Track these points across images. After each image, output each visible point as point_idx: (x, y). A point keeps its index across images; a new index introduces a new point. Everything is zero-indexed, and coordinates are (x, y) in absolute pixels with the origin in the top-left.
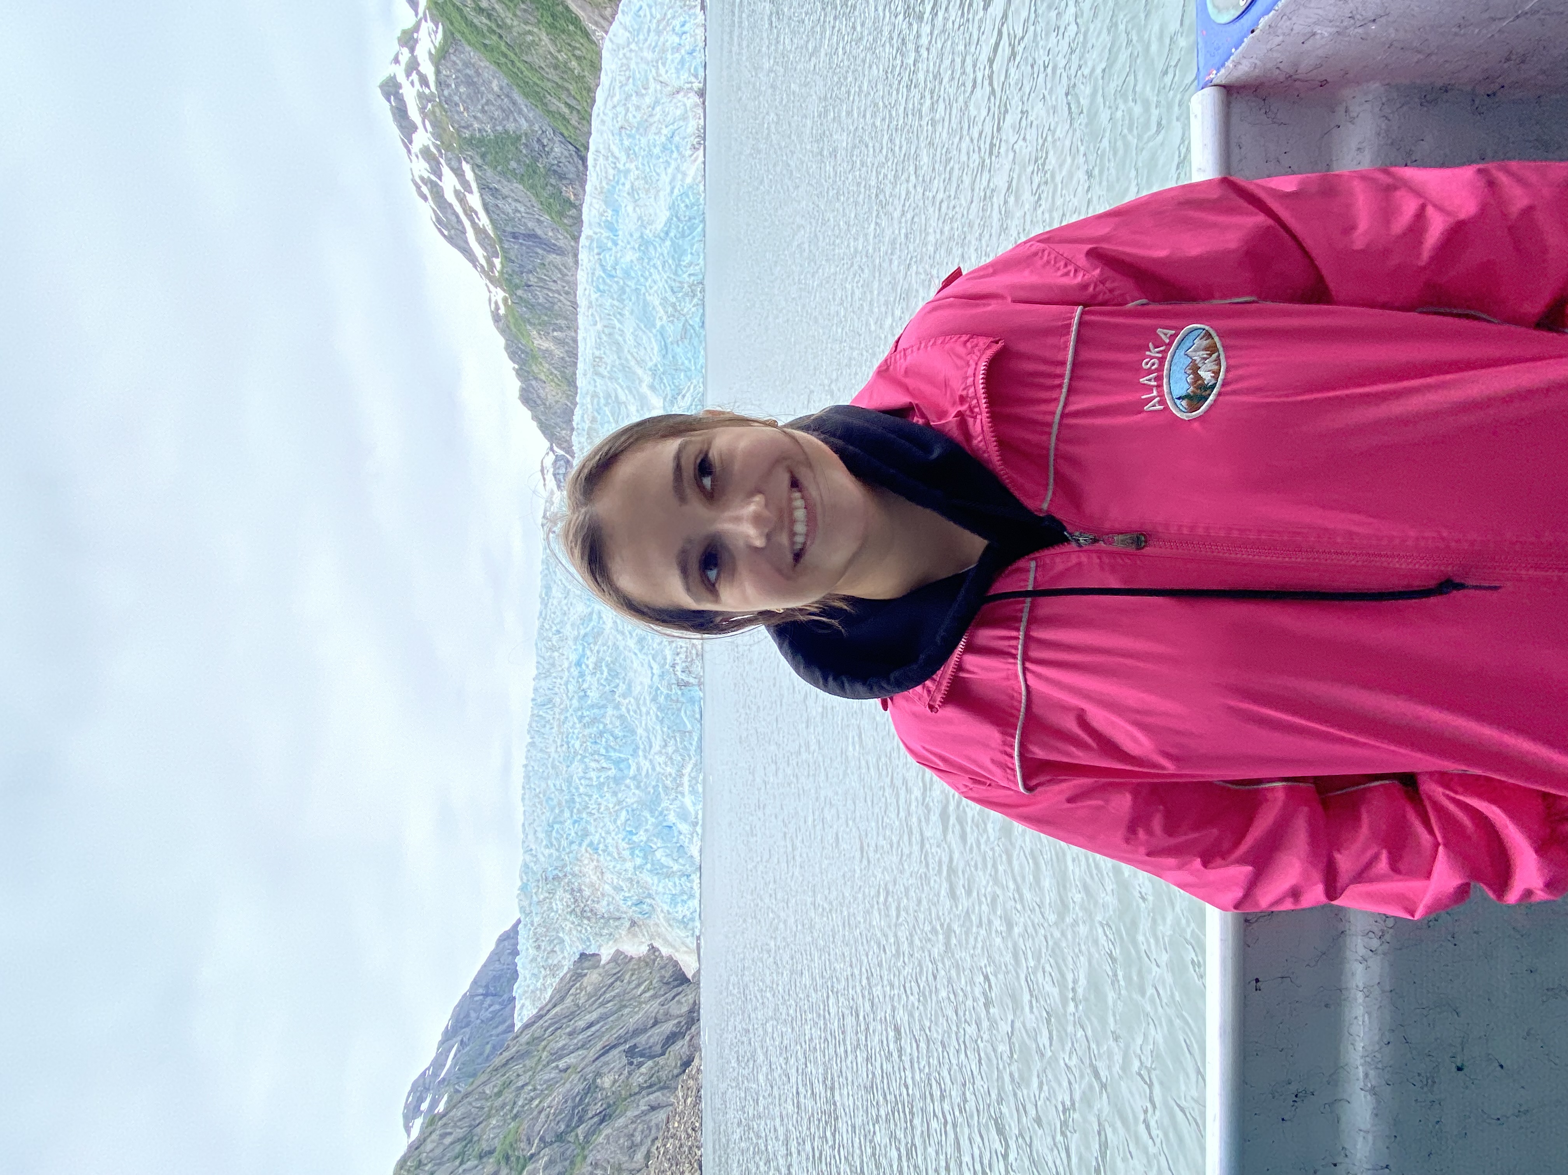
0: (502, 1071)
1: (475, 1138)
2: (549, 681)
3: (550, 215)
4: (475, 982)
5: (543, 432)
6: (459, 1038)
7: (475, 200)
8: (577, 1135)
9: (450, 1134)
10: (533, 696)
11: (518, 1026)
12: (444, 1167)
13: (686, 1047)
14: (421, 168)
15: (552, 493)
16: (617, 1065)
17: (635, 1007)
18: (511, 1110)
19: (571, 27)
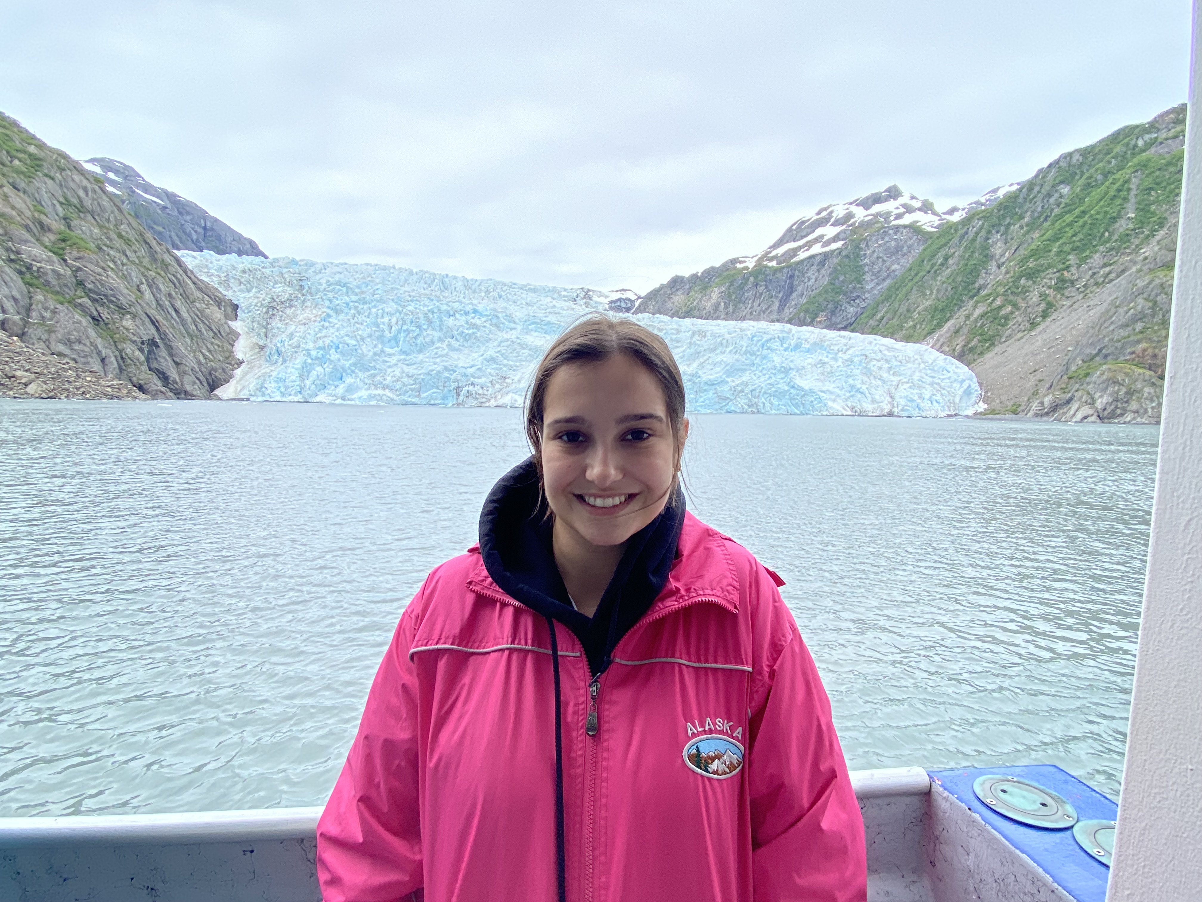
0: (140, 239)
1: (82, 215)
2: (462, 288)
3: (807, 303)
4: (216, 220)
5: (651, 292)
6: (169, 206)
7: (817, 249)
8: (81, 297)
9: (87, 195)
10: (450, 275)
11: (178, 253)
12: (58, 188)
13: (156, 388)
14: (840, 212)
15: (606, 297)
16: (142, 331)
17: (191, 348)
18: (105, 245)
19: (935, 322)
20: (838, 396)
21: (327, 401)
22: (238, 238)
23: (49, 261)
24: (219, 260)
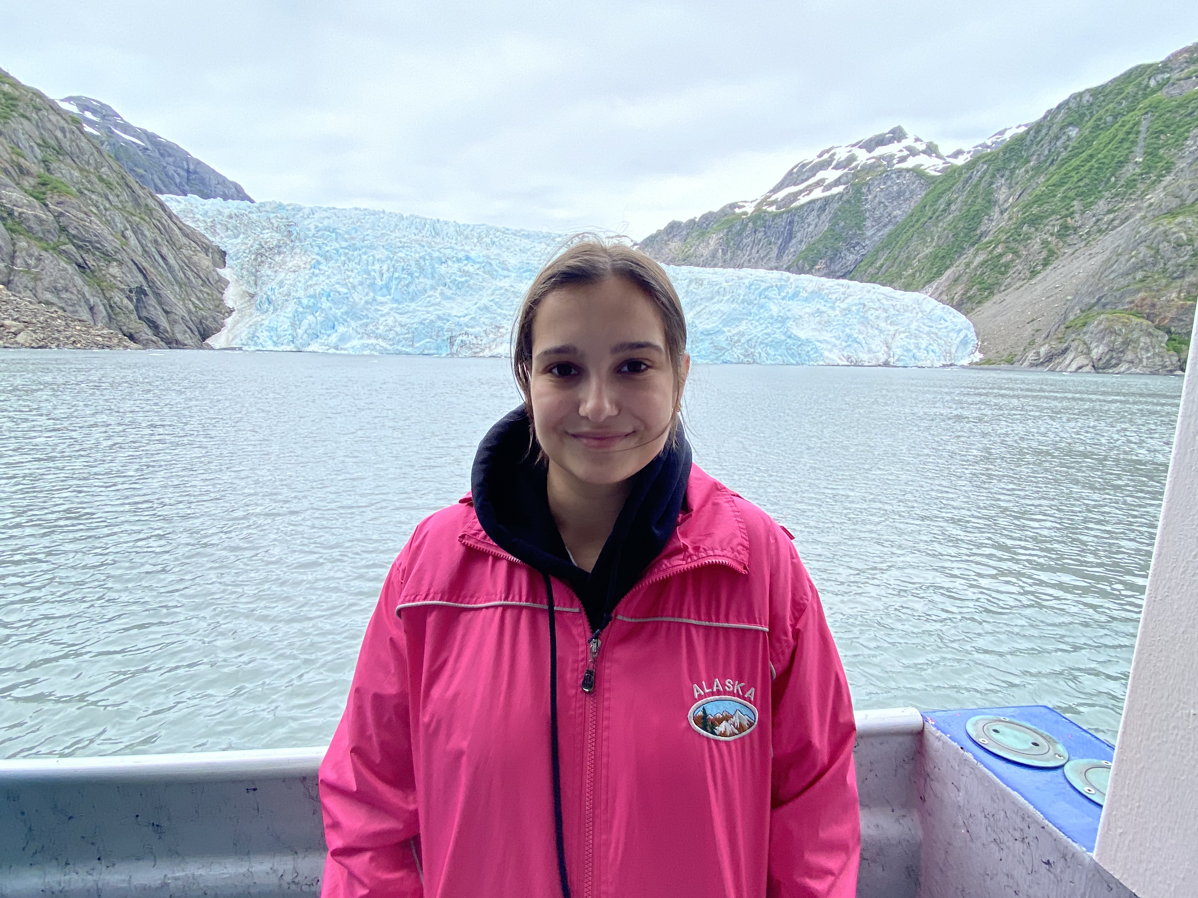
0: (121, 182)
1: (61, 157)
2: (454, 233)
3: (806, 249)
4: (199, 163)
5: (648, 238)
6: (149, 147)
7: (818, 193)
8: (65, 244)
9: (65, 137)
10: (441, 220)
11: (162, 197)
12: (35, 130)
13: (146, 337)
14: (842, 155)
16: (129, 279)
17: (180, 296)
18: (86, 189)
19: (935, 270)
20: (835, 346)
21: (320, 351)
22: (223, 181)
23: (30, 206)
24: (204, 205)
